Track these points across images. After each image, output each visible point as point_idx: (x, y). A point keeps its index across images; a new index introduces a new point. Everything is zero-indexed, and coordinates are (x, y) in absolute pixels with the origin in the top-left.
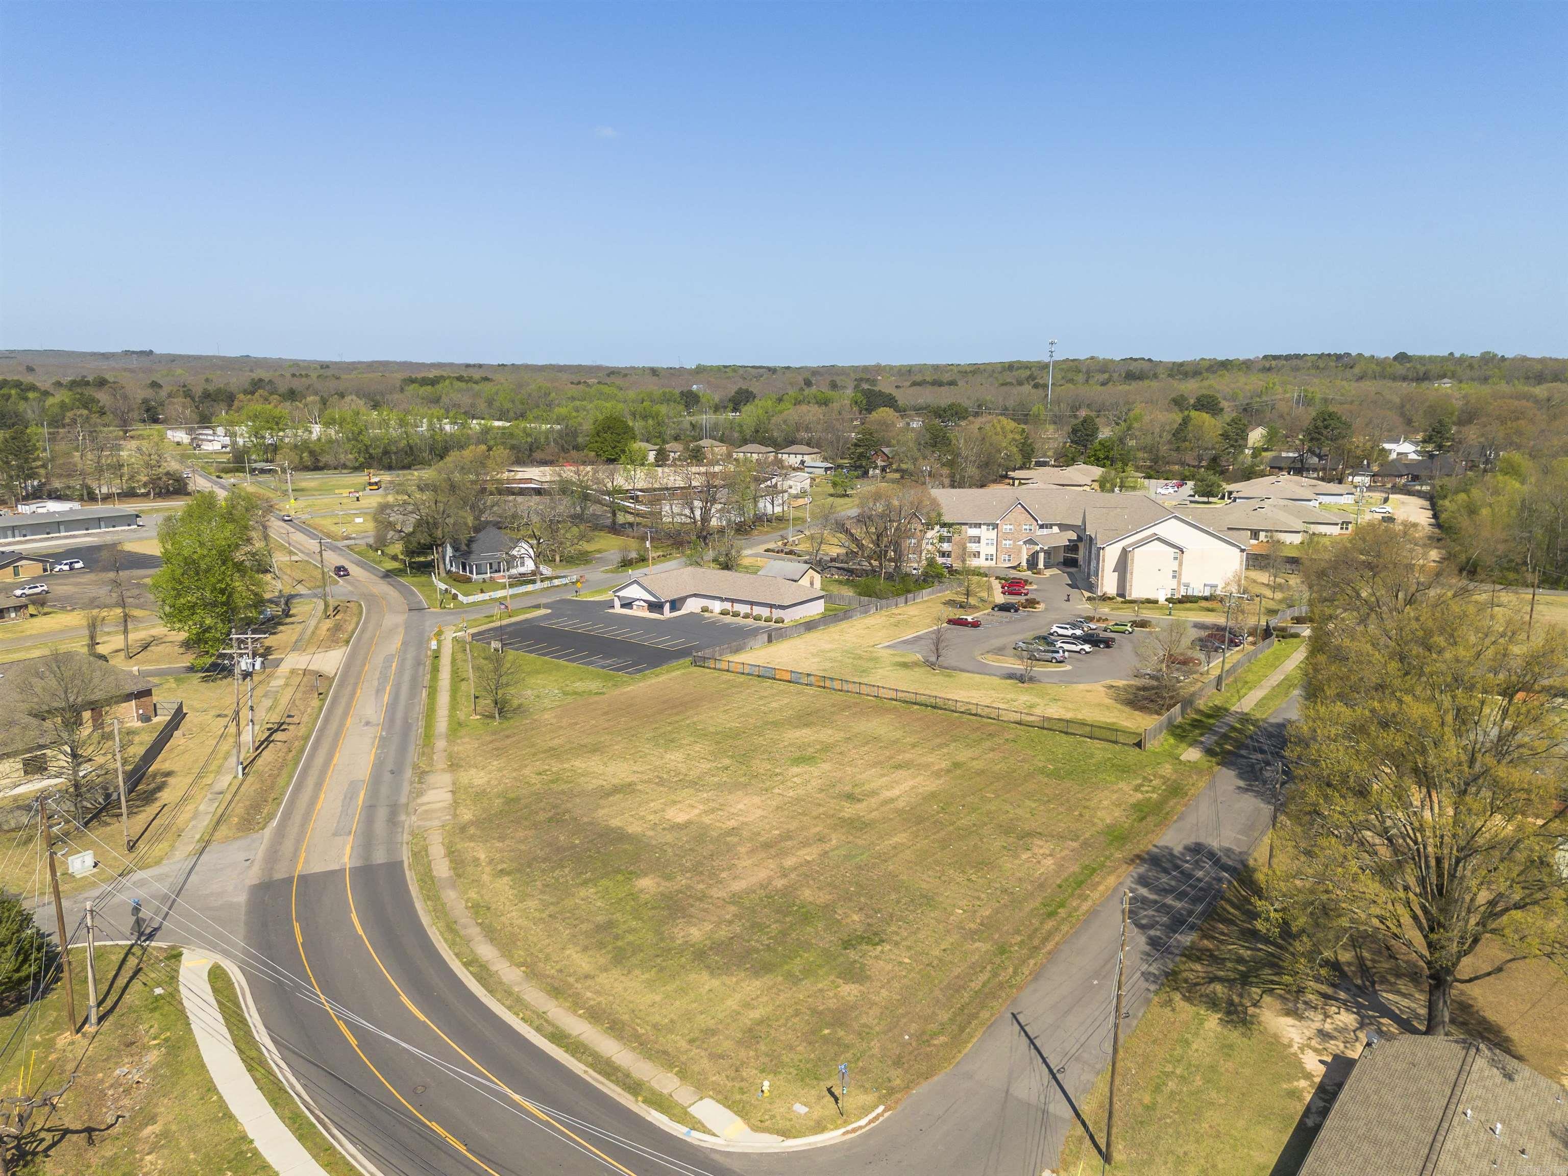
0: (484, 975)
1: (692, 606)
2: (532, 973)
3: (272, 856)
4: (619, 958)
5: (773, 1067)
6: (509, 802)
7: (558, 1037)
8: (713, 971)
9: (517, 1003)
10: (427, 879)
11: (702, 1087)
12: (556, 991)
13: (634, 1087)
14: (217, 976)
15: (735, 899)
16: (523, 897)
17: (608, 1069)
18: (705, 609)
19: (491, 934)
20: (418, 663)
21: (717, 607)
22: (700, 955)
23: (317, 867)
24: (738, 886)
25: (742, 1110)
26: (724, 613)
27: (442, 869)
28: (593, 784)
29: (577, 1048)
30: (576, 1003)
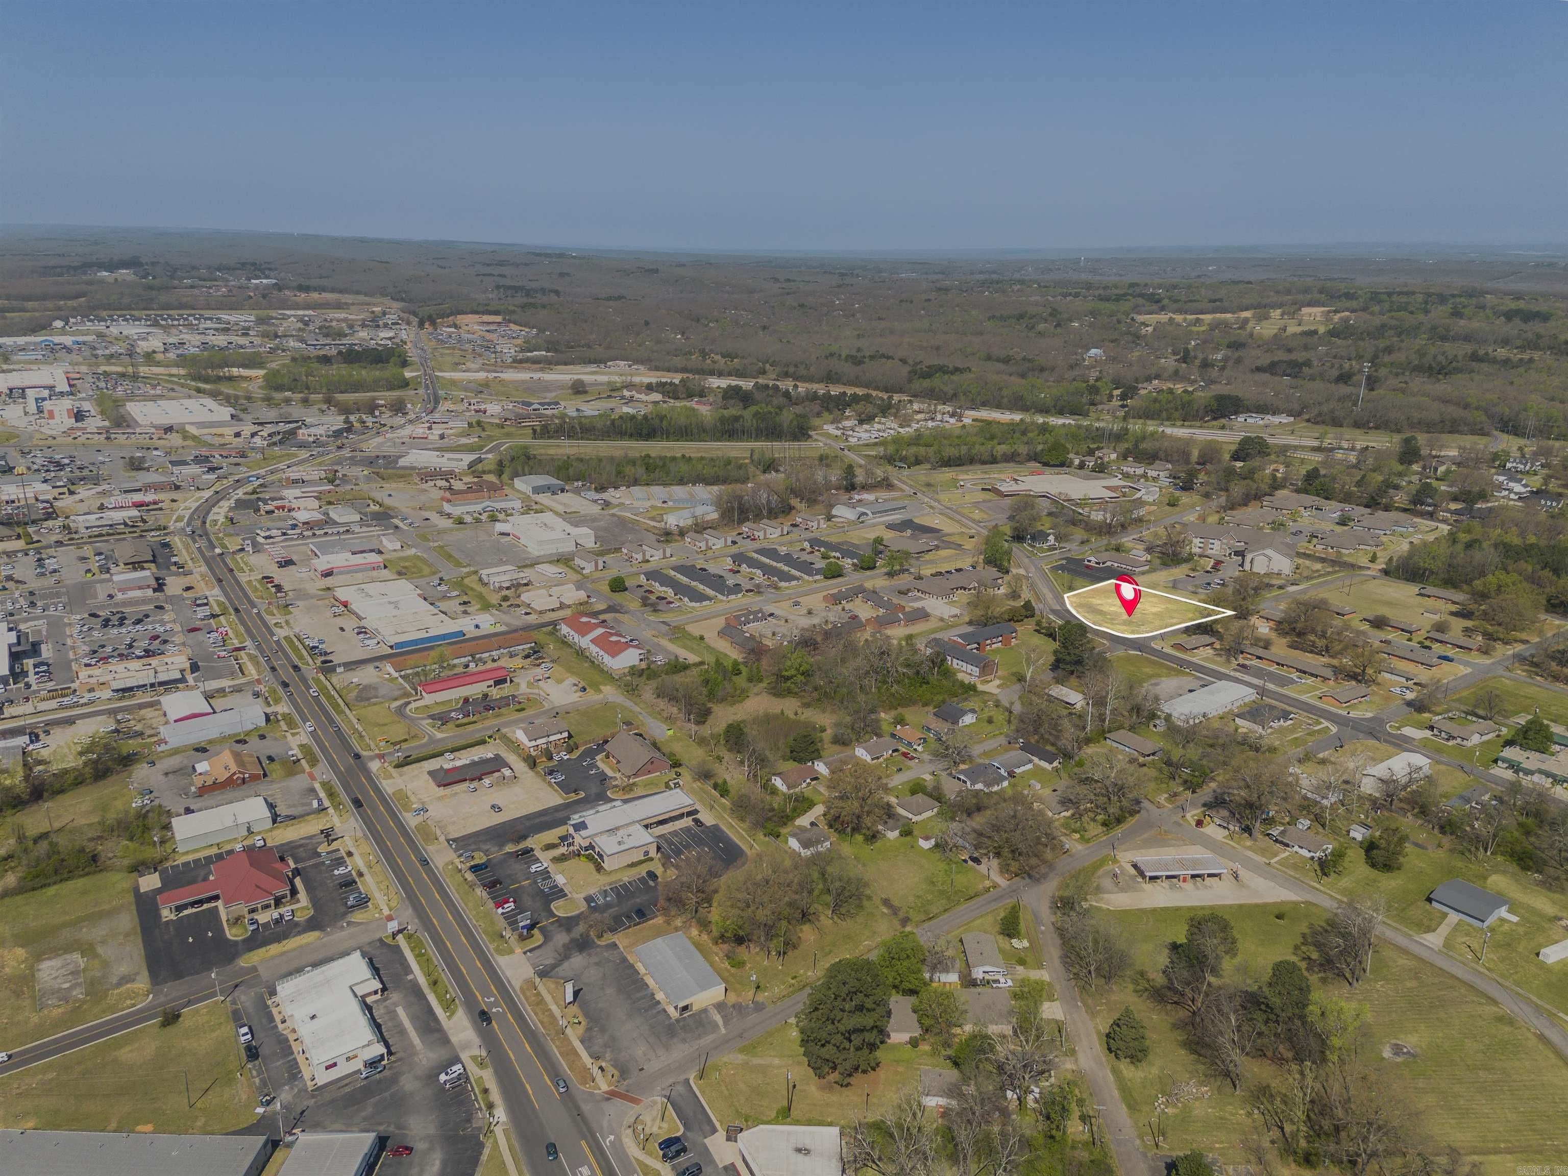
0: (1086, 622)
2: (1093, 623)
10: (1075, 613)
12: (1097, 625)
16: (1090, 617)
18: (1113, 565)
21: (1116, 565)
26: (1119, 566)
27: (1078, 612)
29: (1102, 629)
30: (1101, 626)
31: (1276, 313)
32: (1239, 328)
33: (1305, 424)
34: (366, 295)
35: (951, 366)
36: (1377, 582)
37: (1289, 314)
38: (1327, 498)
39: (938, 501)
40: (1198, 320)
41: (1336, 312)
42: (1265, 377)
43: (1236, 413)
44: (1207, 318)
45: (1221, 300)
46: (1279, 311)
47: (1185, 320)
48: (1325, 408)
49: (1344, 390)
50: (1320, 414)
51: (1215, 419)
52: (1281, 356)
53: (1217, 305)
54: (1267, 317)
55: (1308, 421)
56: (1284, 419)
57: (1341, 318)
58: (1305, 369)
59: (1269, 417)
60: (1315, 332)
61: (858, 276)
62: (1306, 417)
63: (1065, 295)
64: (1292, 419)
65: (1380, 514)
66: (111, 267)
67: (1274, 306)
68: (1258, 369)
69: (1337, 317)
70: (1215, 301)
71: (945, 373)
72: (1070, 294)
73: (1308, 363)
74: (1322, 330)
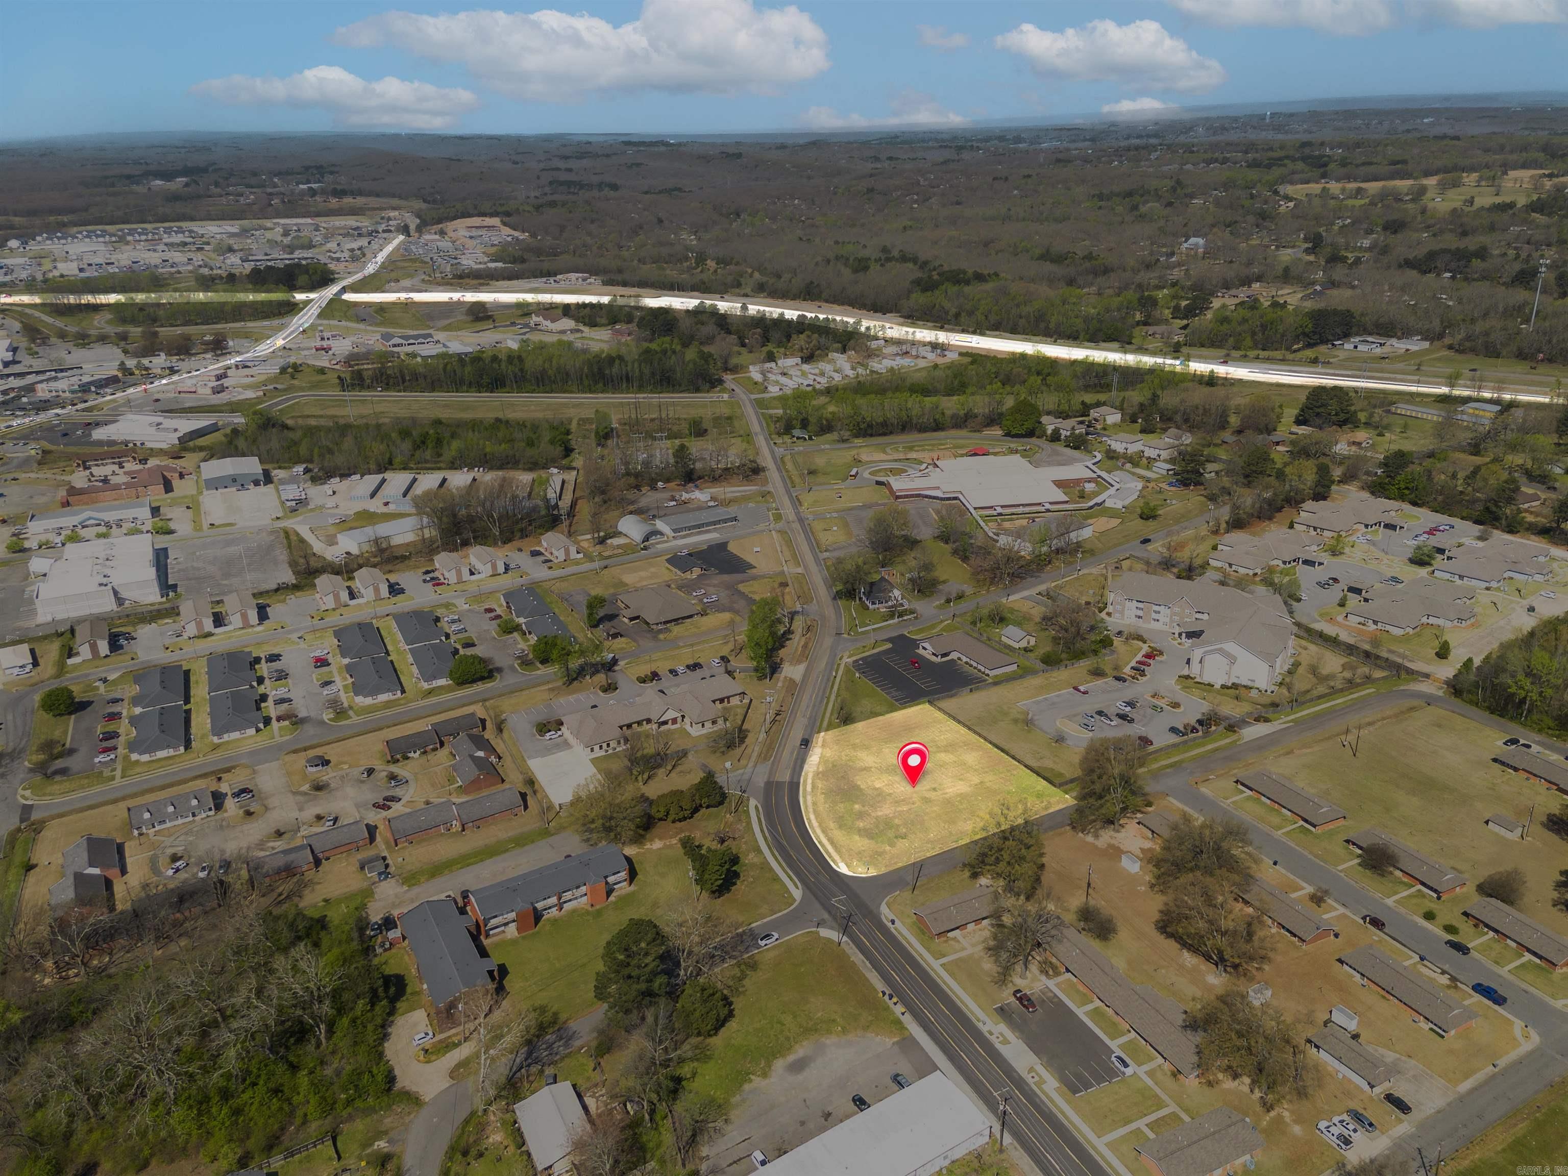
0: (810, 822)
1: (954, 656)
2: (820, 825)
3: (772, 772)
4: (840, 827)
5: (860, 860)
6: (834, 766)
7: (820, 842)
8: (860, 836)
9: (814, 832)
10: (805, 790)
11: (843, 861)
12: (824, 832)
13: (830, 857)
14: (756, 807)
15: (877, 818)
16: (825, 803)
17: (827, 852)
18: (959, 659)
19: (815, 811)
20: (828, 680)
21: (965, 659)
22: (859, 830)
23: (780, 780)
24: (880, 814)
25: (848, 866)
26: (966, 663)
27: (809, 788)
28: (861, 764)
29: (823, 846)
30: (827, 836)
31: (1470, 179)
32: (1412, 200)
33: (1446, 353)
34: (400, 197)
35: (970, 271)
36: (1434, 712)
37: (1488, 179)
38: (1414, 504)
39: (797, 502)
40: (1359, 190)
41: (1551, 176)
42: (1413, 274)
43: (1346, 336)
44: (1373, 187)
45: (1404, 162)
46: (1475, 176)
47: (1343, 190)
48: (1479, 327)
49: (1520, 295)
50: (1468, 338)
51: (1310, 346)
52: (1451, 241)
53: (1399, 168)
54: (1456, 184)
55: (1450, 347)
56: (1416, 345)
57: (1555, 186)
58: (1476, 263)
59: (1394, 341)
60: (1511, 205)
61: (978, 148)
62: (1447, 341)
63: (1208, 162)
64: (1426, 345)
65: (1499, 537)
66: (168, 176)
67: (1472, 169)
68: (1409, 264)
69: (1548, 184)
70: (1398, 163)
71: (958, 282)
72: (1216, 161)
73: (1482, 253)
74: (1521, 201)
